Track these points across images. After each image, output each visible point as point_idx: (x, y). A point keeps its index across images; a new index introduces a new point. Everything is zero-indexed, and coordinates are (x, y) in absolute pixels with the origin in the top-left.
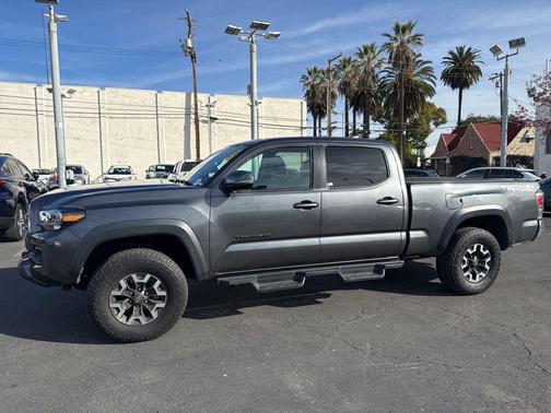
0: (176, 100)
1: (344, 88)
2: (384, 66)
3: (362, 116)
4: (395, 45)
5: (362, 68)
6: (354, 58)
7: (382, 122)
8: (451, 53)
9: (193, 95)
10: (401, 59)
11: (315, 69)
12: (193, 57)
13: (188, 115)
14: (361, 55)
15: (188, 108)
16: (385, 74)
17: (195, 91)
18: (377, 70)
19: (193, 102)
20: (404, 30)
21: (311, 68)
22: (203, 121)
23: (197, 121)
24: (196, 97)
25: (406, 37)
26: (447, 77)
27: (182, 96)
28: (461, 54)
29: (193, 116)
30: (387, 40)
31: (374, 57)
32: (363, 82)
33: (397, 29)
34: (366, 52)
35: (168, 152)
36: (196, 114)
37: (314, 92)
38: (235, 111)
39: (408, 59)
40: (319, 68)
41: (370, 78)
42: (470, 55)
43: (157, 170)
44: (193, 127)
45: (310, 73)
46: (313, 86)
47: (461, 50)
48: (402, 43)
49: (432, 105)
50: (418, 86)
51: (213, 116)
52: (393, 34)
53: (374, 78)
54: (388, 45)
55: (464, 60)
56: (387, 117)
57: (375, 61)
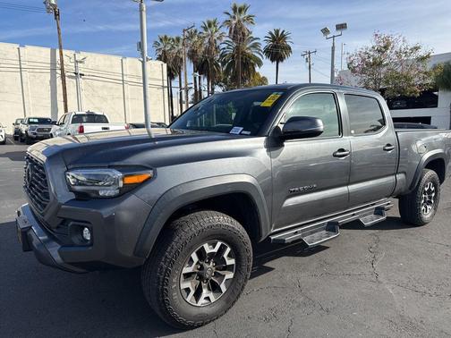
0: (41, 55)
1: (192, 55)
2: (224, 39)
3: (206, 80)
4: (234, 22)
5: (207, 40)
6: (200, 30)
7: (221, 86)
8: (271, 33)
9: (58, 52)
10: (238, 34)
11: (166, 37)
12: (57, 15)
13: (53, 70)
14: (205, 29)
15: (53, 63)
16: (225, 46)
17: (61, 48)
18: (218, 42)
19: (58, 57)
20: (240, 10)
21: (162, 36)
22: (69, 77)
23: (63, 76)
24: (61, 55)
25: (242, 16)
26: (268, 52)
27: (46, 52)
28: (277, 35)
29: (59, 72)
30: (228, 18)
31: (216, 31)
32: (208, 51)
33: (235, 9)
34: (210, 25)
35: (34, 105)
36: (62, 69)
37: (165, 57)
38: (100, 68)
39: (244, 35)
40: (169, 37)
41: (214, 49)
42: (283, 37)
43: (30, 123)
44: (59, 81)
45: (161, 40)
46: (164, 52)
47: (277, 32)
48: (239, 21)
49: (258, 74)
50: (250, 57)
51: (80, 72)
52: (232, 13)
53: (217, 48)
54: (228, 22)
55: (280, 39)
56: (225, 82)
57: (217, 35)
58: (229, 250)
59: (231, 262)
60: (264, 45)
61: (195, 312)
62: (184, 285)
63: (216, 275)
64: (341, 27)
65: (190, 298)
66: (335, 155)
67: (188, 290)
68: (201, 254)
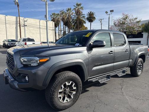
0: (13, 19)
1: (63, 19)
2: (73, 14)
3: (67, 28)
4: (77, 9)
5: (68, 15)
6: (65, 11)
7: (72, 30)
8: (89, 13)
9: (18, 18)
10: (78, 13)
12: (18, 5)
13: (17, 24)
14: (67, 11)
15: (17, 21)
16: (74, 17)
17: (19, 16)
18: (71, 15)
19: (18, 20)
20: (79, 5)
21: (53, 13)
23: (20, 26)
24: (19, 19)
25: (79, 7)
26: (88, 19)
27: (15, 18)
28: (91, 13)
29: (19, 24)
30: (74, 7)
32: (68, 18)
33: (77, 5)
34: (69, 10)
35: (10, 35)
36: (20, 24)
37: (54, 20)
39: (80, 13)
40: (55, 13)
41: (70, 18)
42: (93, 14)
44: (18, 28)
45: (53, 14)
46: (54, 18)
47: (91, 12)
48: (78, 9)
49: (84, 26)
50: (82, 20)
51: (25, 24)
52: (76, 6)
53: (71, 17)
54: (75, 9)
55: (91, 15)
56: (74, 28)
57: (71, 13)
58: (74, 84)
59: (75, 88)
60: (86, 17)
61: (63, 105)
62: (59, 96)
63: (70, 92)
64: (112, 11)
65: (61, 100)
66: (109, 53)
67: (60, 97)
68: (65, 85)
